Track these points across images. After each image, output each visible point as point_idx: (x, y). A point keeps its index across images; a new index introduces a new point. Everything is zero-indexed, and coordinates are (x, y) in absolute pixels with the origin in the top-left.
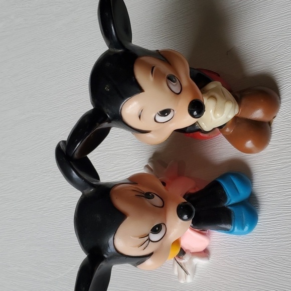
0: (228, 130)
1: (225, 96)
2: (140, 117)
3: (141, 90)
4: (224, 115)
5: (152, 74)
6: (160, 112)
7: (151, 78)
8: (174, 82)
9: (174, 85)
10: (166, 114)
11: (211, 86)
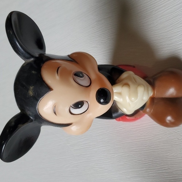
0: (148, 110)
1: (136, 82)
2: (55, 113)
3: (49, 89)
4: (139, 97)
5: (57, 73)
6: (73, 105)
7: (57, 77)
8: (81, 77)
9: (81, 80)
10: (80, 106)
11: (124, 75)
